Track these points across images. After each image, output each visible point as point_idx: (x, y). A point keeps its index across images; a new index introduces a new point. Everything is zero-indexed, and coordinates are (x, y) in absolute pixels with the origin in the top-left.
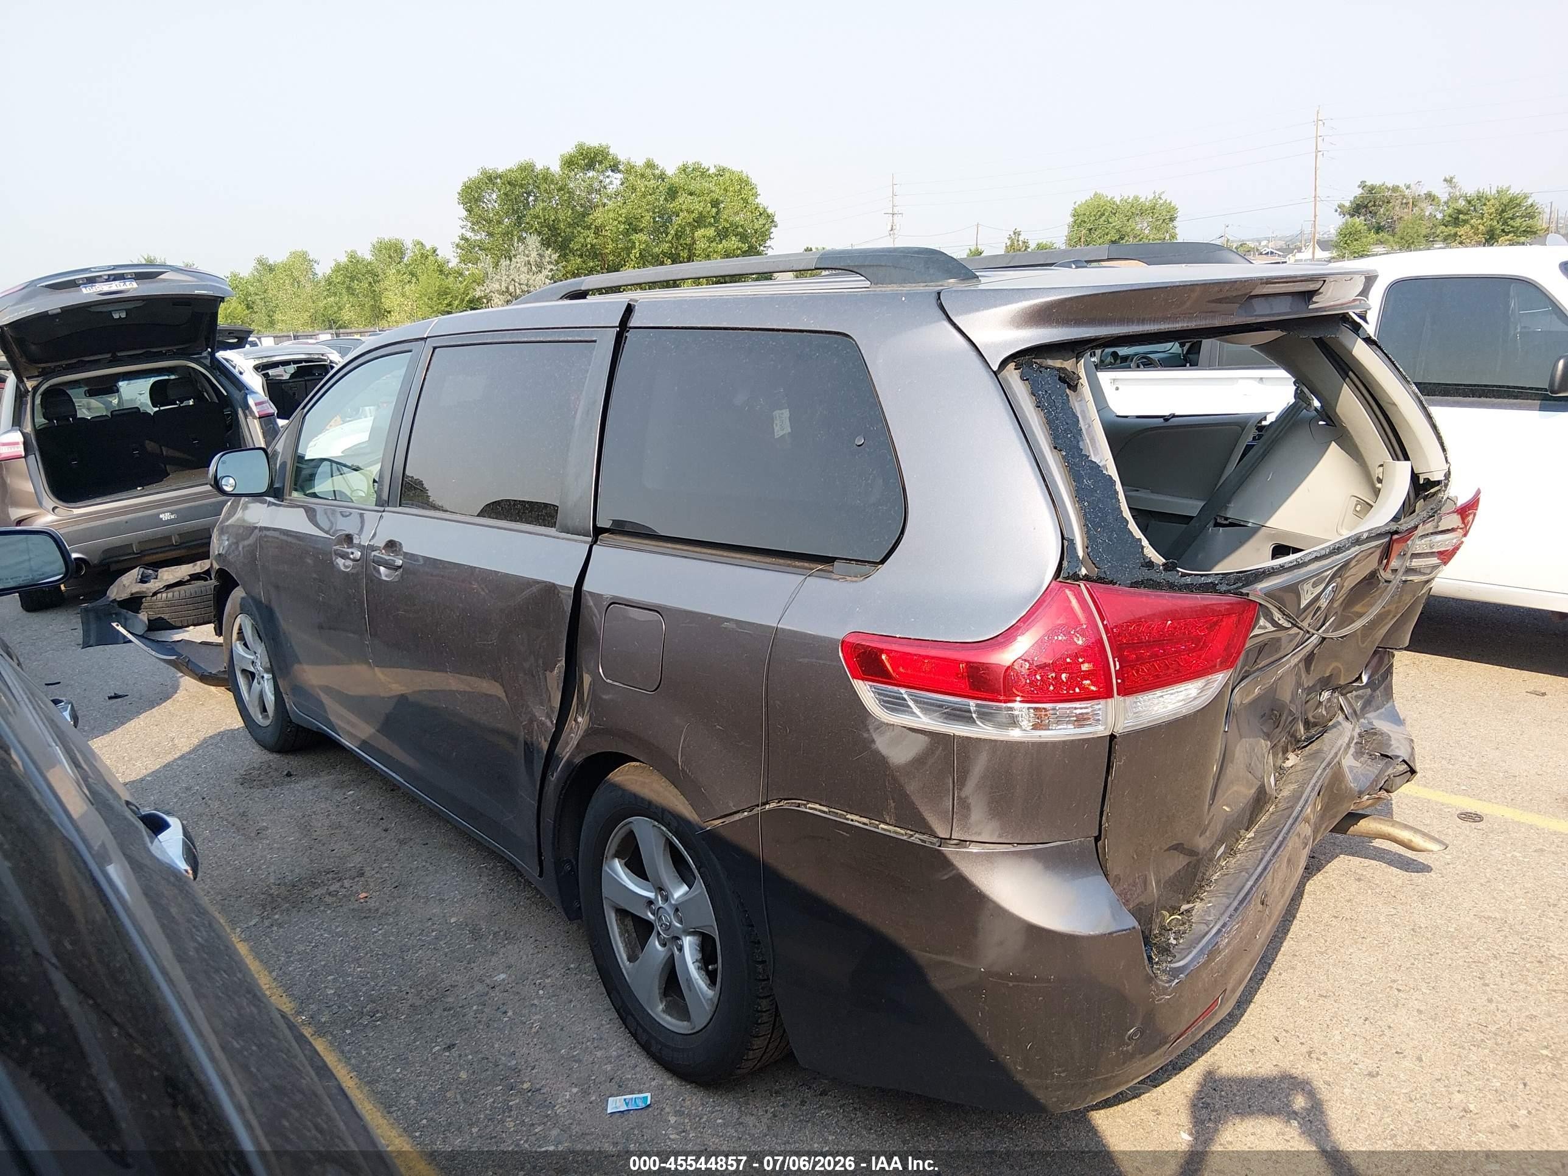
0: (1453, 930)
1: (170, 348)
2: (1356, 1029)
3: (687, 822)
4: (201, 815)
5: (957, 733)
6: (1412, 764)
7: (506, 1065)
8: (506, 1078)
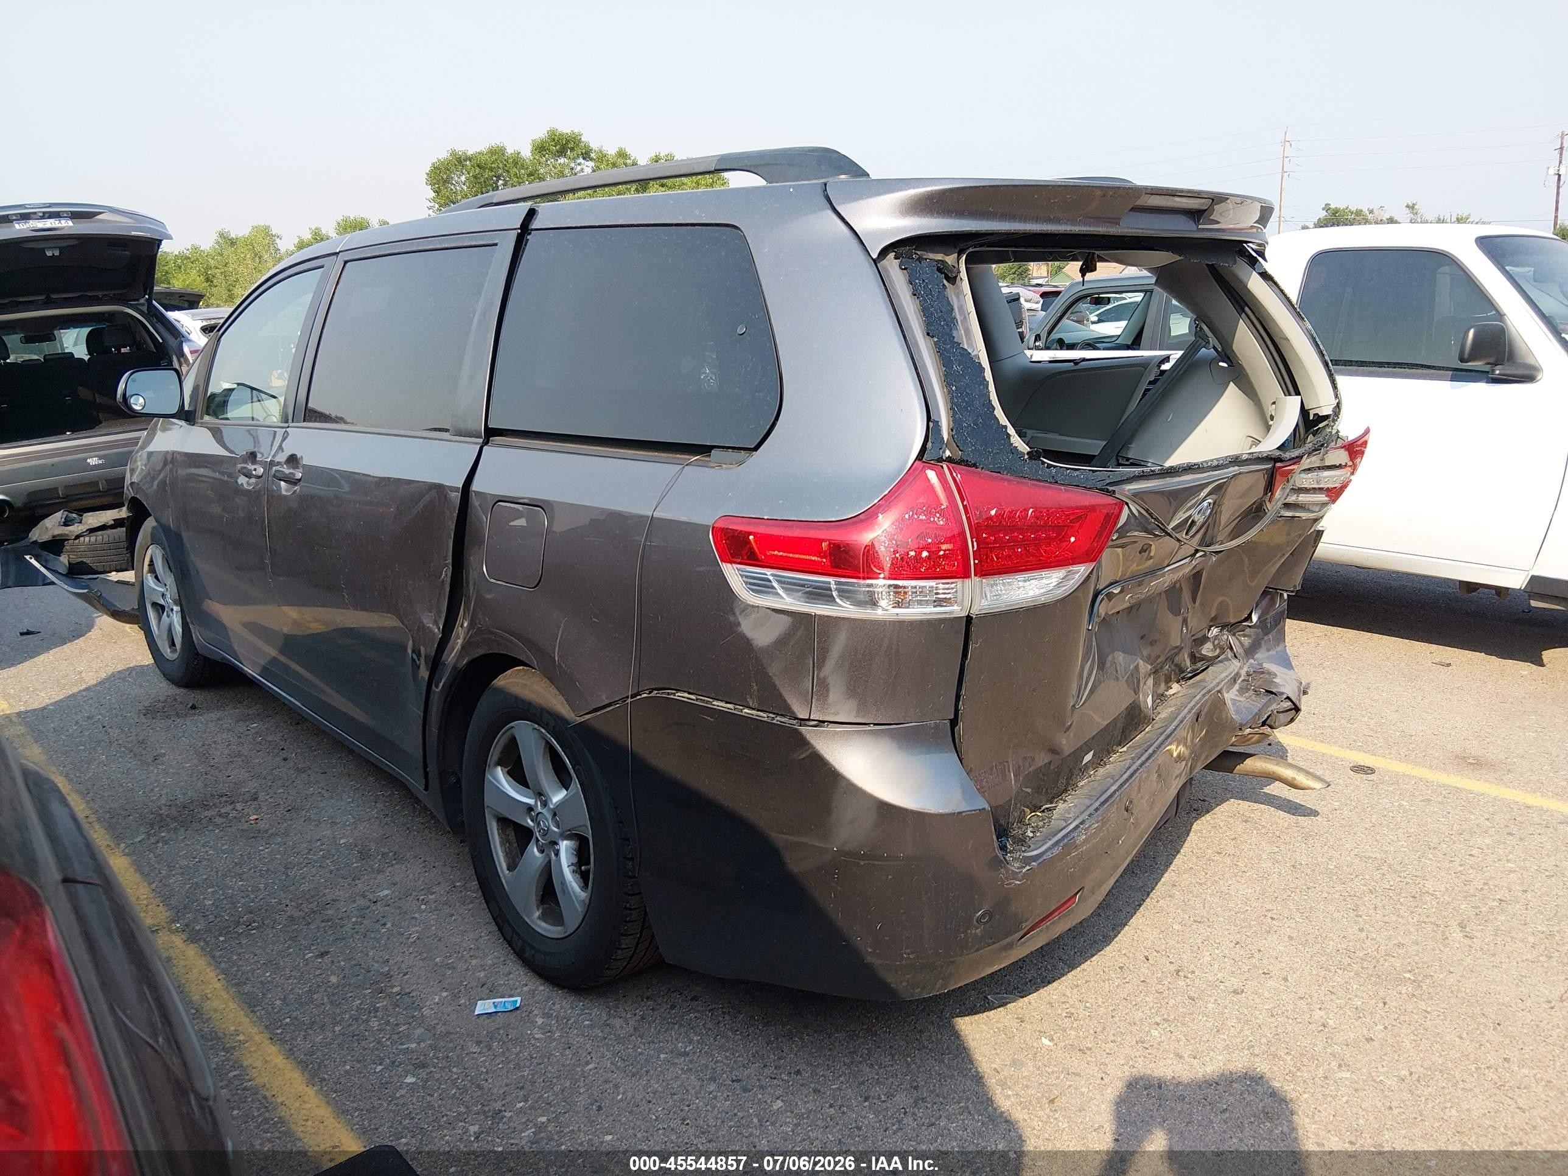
0: (1332, 867)
1: (107, 293)
2: (1226, 951)
3: (565, 721)
4: (99, 742)
5: (818, 612)
6: (1298, 704)
7: (378, 971)
8: (377, 983)
